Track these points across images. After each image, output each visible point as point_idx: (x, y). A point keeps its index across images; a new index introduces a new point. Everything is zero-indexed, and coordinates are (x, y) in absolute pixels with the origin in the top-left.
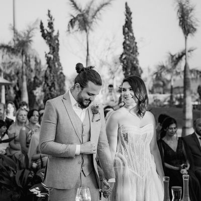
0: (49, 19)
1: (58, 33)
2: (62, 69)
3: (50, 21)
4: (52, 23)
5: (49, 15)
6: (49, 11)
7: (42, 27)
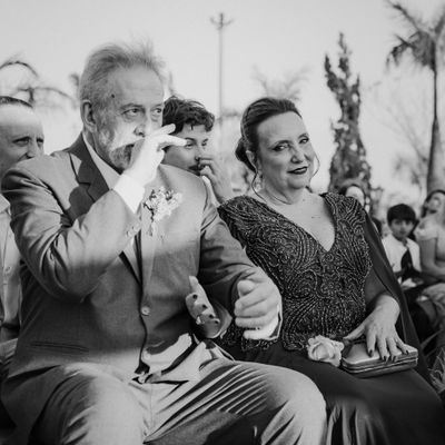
0: (342, 51)
1: (358, 81)
2: (364, 154)
3: (344, 57)
4: (347, 60)
5: (341, 44)
6: (342, 35)
7: (327, 66)
